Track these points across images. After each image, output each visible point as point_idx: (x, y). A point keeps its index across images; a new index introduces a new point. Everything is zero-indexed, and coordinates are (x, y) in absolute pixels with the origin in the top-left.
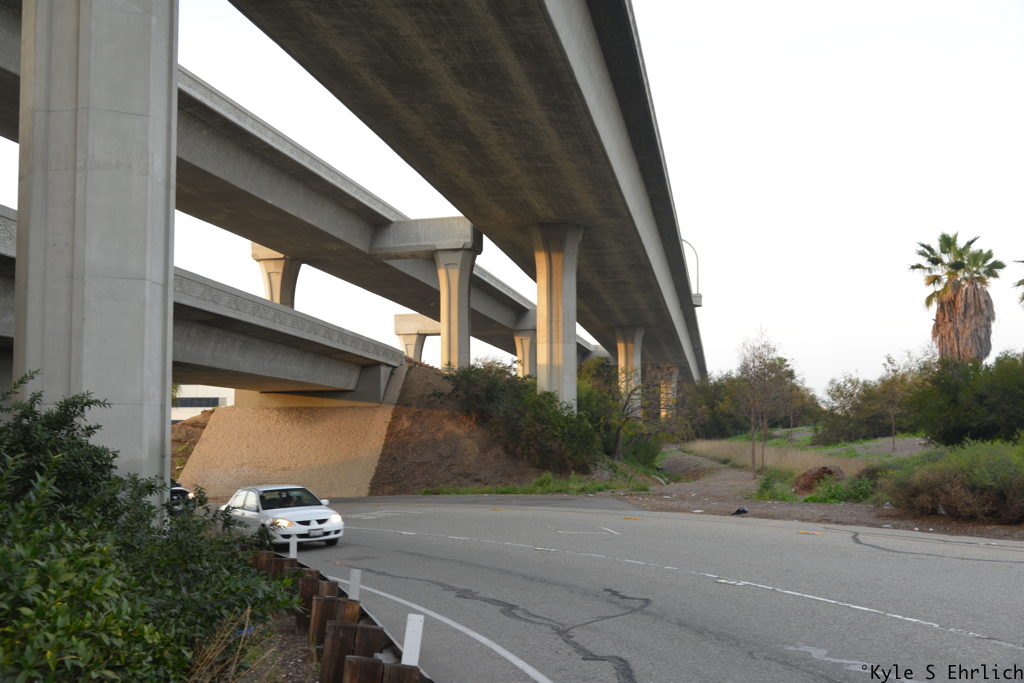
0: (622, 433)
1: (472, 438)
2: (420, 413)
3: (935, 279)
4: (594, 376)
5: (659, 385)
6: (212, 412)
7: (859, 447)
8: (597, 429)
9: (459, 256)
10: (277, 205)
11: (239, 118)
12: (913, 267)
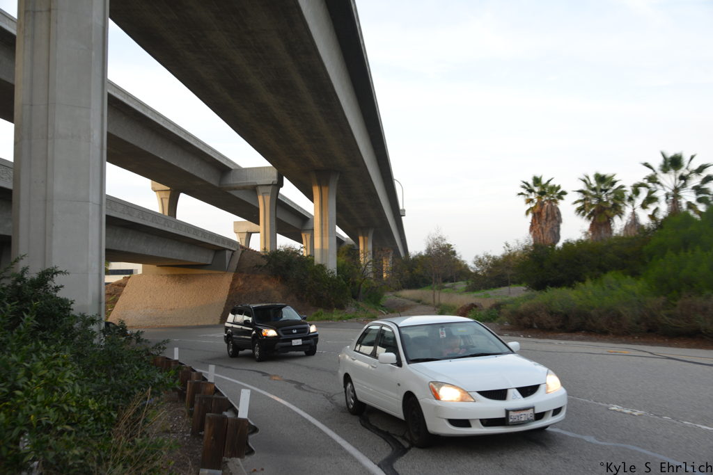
0: (362, 286)
1: (278, 290)
2: (248, 277)
3: (530, 201)
4: (346, 255)
5: (382, 260)
6: (129, 277)
7: (491, 292)
8: (348, 285)
9: (270, 189)
10: (166, 160)
11: (144, 110)
12: (519, 194)
